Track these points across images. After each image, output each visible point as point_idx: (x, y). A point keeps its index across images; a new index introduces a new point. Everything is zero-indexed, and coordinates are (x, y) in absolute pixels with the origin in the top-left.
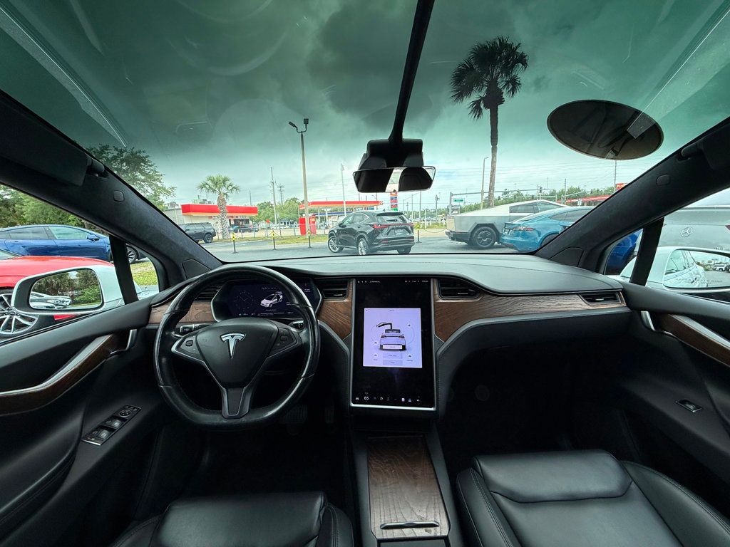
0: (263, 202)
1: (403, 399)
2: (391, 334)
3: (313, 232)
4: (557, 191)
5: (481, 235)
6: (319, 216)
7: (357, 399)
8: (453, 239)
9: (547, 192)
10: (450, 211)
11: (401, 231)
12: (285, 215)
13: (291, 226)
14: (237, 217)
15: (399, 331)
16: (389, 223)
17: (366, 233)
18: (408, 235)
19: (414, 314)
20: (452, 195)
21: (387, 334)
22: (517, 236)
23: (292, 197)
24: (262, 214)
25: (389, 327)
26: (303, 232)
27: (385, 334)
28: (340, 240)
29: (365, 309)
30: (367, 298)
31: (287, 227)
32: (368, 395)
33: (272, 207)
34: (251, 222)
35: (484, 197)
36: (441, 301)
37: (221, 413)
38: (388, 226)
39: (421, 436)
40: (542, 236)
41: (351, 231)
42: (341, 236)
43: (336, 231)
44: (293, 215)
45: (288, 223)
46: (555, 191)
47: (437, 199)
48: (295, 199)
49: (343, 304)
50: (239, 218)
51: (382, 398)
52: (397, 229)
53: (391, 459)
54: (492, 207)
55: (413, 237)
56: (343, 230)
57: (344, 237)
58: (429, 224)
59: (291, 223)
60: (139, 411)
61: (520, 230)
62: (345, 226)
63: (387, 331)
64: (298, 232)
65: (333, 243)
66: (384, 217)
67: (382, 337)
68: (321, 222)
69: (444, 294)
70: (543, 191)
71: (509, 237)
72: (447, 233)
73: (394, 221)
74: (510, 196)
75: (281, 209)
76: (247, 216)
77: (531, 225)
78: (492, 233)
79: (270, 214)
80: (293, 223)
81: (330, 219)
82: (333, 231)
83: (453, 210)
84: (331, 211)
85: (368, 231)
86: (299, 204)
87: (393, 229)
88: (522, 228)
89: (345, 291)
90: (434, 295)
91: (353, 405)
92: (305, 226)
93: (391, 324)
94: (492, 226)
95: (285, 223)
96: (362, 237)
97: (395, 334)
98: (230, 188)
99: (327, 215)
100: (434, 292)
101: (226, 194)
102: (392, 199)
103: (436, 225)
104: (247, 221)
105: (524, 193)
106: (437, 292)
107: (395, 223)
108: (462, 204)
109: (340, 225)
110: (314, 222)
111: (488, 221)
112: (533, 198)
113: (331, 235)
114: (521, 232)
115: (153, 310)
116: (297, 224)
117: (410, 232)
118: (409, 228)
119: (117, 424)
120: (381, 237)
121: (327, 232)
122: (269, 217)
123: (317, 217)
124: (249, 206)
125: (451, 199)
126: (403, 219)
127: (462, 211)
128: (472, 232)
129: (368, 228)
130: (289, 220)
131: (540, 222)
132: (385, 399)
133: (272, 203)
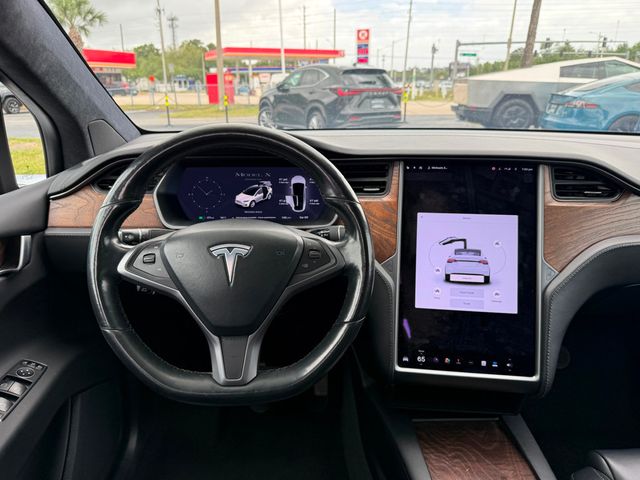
0: (143, 44)
1: (484, 363)
2: (464, 256)
3: (231, 100)
4: (631, 45)
5: (510, 113)
6: (237, 72)
7: (406, 359)
8: (462, 118)
9: (613, 47)
10: (455, 71)
11: (381, 101)
12: (180, 69)
13: (190, 89)
14: (101, 69)
15: (478, 252)
16: (362, 87)
17: (322, 103)
18: (392, 108)
19: (507, 225)
20: (459, 44)
21: (458, 257)
22: (570, 115)
23: (192, 39)
24: (142, 66)
25: (460, 245)
26: (214, 98)
27: (454, 257)
28: (279, 114)
29: (419, 214)
30: (422, 196)
31: (183, 89)
32: (424, 354)
33: (158, 54)
34: (124, 79)
35: (512, 50)
36: (555, 204)
37: (211, 376)
38: (360, 92)
39: (497, 419)
40: (610, 117)
41: (298, 100)
42: (281, 108)
43: (272, 99)
44: (194, 70)
45: (185, 82)
46: (625, 45)
47: (434, 50)
48: (196, 42)
49: (380, 205)
50: (105, 71)
51: (447, 360)
52: (374, 97)
53: (459, 453)
54: (530, 66)
55: (399, 113)
56: (282, 97)
57: (284, 109)
58: (418, 92)
59: (190, 81)
60: (45, 369)
61: (575, 106)
62: (287, 90)
63: (457, 252)
64: (205, 99)
65: (266, 119)
66: (354, 76)
67: (449, 262)
68: (240, 83)
69: (561, 192)
70: (608, 44)
71: (557, 117)
72: (454, 108)
73: (370, 83)
74: (553, 49)
75: (173, 57)
76: (118, 67)
77: (593, 98)
78: (528, 111)
79: (156, 66)
80: (192, 83)
81: (256, 79)
82: (265, 98)
83: (459, 71)
84: (257, 65)
85: (326, 101)
86: (204, 50)
87: (368, 97)
88: (578, 103)
89: (384, 183)
90: (544, 193)
91: (399, 369)
92: (216, 88)
93: (464, 240)
94: (528, 97)
95: (180, 83)
96: (317, 109)
97: (470, 256)
98: (90, 17)
99: (250, 72)
100: (544, 188)
101: (83, 28)
102: (359, 47)
103: (430, 94)
104: (117, 77)
105: (576, 47)
106: (548, 189)
107: (371, 86)
108: (473, 62)
109: (280, 87)
110: (231, 82)
111: (523, 90)
112: (590, 55)
113: (263, 104)
114: (576, 110)
115: (53, 205)
116: (202, 85)
117: (395, 104)
118: (395, 96)
119: (16, 389)
120: (349, 110)
121: (255, 100)
122: (154, 71)
123: (234, 75)
124: (121, 51)
125: (457, 51)
126: (385, 82)
127: (473, 71)
128: (496, 108)
129: (327, 95)
130: (188, 77)
131: (610, 94)
132: (453, 360)
133: (158, 46)
